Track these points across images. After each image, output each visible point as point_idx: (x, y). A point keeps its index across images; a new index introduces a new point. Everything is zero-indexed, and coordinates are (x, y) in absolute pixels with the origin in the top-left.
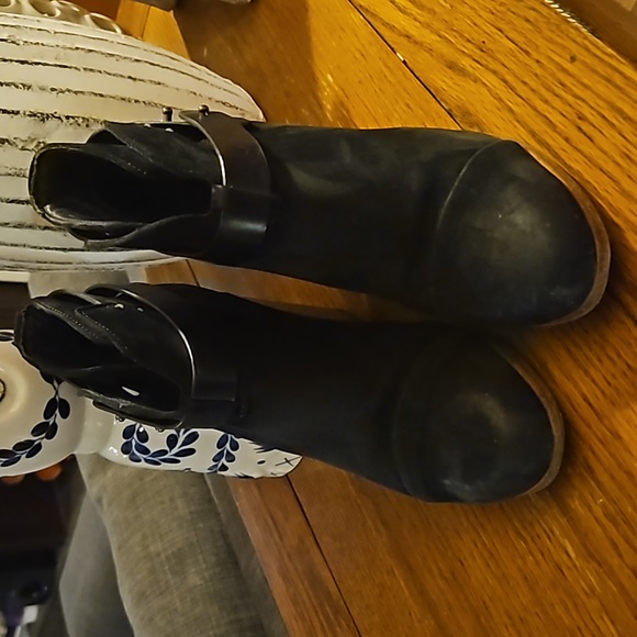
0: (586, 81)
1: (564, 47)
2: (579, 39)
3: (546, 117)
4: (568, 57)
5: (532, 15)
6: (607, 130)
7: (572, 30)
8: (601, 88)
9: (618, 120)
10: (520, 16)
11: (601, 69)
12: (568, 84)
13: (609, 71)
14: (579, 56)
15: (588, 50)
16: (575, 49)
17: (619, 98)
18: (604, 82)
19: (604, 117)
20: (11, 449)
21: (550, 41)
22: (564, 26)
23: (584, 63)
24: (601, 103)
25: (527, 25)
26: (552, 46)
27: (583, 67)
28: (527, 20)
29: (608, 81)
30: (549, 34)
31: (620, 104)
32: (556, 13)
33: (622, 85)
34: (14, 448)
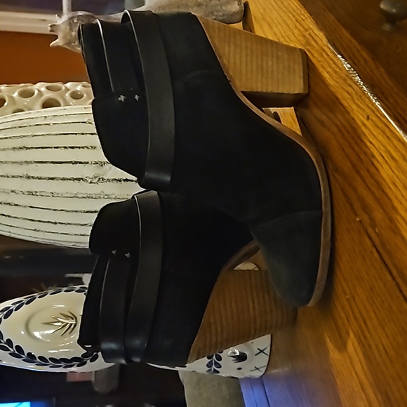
0: (374, 133)
1: (363, 110)
2: (370, 105)
4: (366, 117)
5: (350, 90)
7: (367, 100)
8: (381, 138)
11: (380, 125)
12: (366, 134)
13: (384, 126)
14: (370, 117)
15: (374, 112)
16: (368, 111)
17: (389, 144)
18: (382, 133)
19: (383, 156)
20: (80, 356)
21: (358, 105)
22: (363, 97)
23: (372, 120)
24: (382, 148)
25: (349, 96)
26: (359, 110)
27: (372, 124)
28: (348, 93)
29: (384, 132)
30: (357, 101)
31: (389, 148)
33: (390, 136)
34: (82, 356)
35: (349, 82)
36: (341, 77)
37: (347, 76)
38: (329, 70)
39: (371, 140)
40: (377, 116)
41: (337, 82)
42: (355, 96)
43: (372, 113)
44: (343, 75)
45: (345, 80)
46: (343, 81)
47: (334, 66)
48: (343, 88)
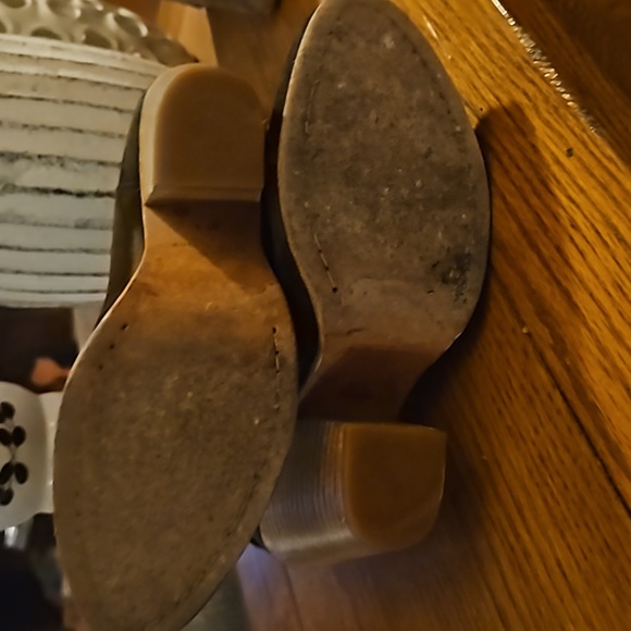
0: (581, 183)
1: (561, 136)
2: (577, 130)
3: (538, 215)
4: (565, 149)
6: (599, 248)
7: (570, 117)
8: (596, 195)
9: (611, 239)
10: (518, 87)
11: (597, 172)
12: (563, 182)
13: (607, 178)
14: (575, 151)
15: (586, 147)
16: (572, 141)
17: (615, 212)
18: (599, 188)
19: (597, 232)
21: (547, 124)
22: (562, 111)
23: (580, 160)
24: (597, 215)
26: (550, 132)
27: (579, 166)
28: (526, 94)
29: (605, 188)
30: (546, 115)
31: (615, 220)
32: (556, 92)
33: (619, 199)
35: (531, 74)
36: (511, 60)
37: (527, 62)
38: (484, 40)
39: (574, 195)
40: (592, 153)
41: (501, 69)
42: (542, 106)
43: (580, 146)
44: (517, 59)
45: (520, 68)
46: (515, 70)
47: (497, 37)
48: (513, 82)
